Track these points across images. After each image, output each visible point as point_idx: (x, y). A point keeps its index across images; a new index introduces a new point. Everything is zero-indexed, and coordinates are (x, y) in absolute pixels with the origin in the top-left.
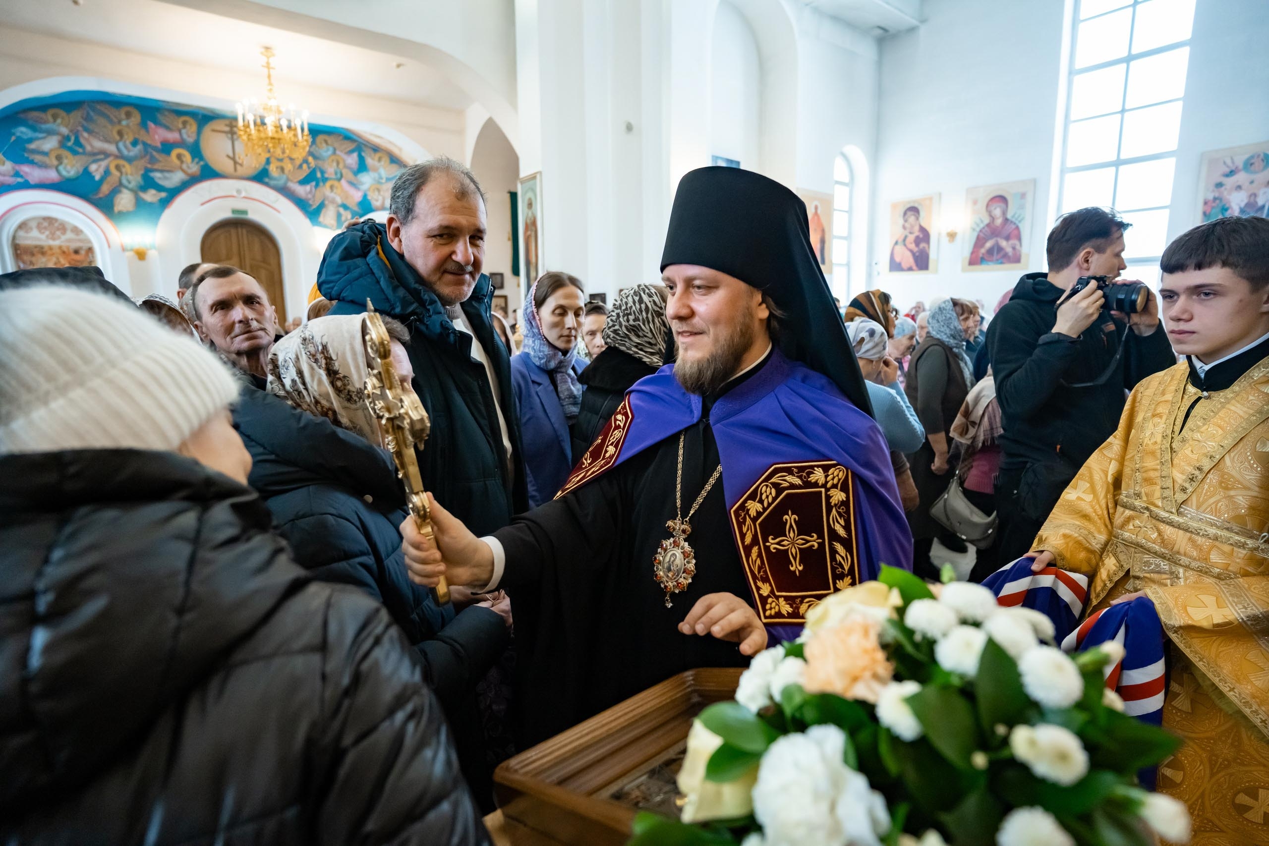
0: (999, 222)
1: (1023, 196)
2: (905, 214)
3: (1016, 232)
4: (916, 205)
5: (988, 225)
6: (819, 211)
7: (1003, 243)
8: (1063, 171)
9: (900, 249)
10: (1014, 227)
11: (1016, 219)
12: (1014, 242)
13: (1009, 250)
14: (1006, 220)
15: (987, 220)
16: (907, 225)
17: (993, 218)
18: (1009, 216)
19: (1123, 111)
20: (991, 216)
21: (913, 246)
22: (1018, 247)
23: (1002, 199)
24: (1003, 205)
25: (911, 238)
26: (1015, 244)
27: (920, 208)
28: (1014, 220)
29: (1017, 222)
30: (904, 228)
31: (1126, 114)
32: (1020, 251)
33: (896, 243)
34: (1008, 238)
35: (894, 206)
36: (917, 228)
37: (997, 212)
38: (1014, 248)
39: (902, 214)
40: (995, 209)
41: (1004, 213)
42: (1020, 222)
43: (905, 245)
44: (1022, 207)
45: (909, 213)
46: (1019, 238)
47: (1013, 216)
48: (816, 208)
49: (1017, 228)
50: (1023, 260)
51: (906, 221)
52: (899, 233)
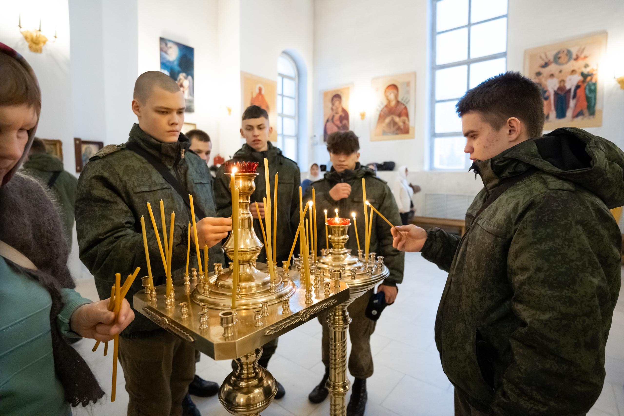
0: (393, 103)
1: (408, 84)
2: (332, 99)
3: (404, 111)
4: (339, 93)
5: (386, 106)
6: (263, 92)
7: (397, 119)
8: (434, 68)
9: (330, 124)
10: (403, 107)
11: (405, 101)
12: (404, 118)
13: (401, 124)
14: (398, 102)
15: (385, 103)
16: (334, 108)
17: (389, 101)
18: (400, 99)
19: (469, 25)
20: (388, 99)
21: (338, 123)
22: (407, 122)
23: (394, 87)
24: (395, 91)
25: (337, 117)
26: (405, 120)
27: (342, 95)
28: (403, 102)
29: (405, 104)
30: (332, 109)
31: (473, 28)
32: (408, 125)
33: (328, 121)
34: (400, 115)
35: (325, 94)
36: (340, 110)
37: (392, 96)
38: (404, 123)
39: (330, 99)
40: (390, 94)
41: (396, 97)
42: (407, 103)
43: (333, 122)
44: (408, 92)
45: (335, 99)
46: (407, 115)
47: (402, 100)
48: (260, 89)
49: (406, 108)
50: (411, 131)
51: (333, 104)
52: (329, 113)
